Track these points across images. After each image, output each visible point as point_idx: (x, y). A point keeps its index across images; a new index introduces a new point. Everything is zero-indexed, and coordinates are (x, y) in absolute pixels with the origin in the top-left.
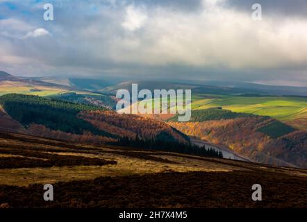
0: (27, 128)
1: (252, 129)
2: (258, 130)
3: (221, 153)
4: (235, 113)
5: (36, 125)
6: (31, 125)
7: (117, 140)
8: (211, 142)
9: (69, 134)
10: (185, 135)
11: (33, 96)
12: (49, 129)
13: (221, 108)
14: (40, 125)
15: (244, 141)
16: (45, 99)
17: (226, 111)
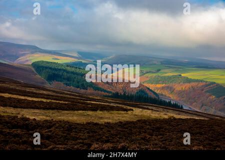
0: (51, 84)
1: (203, 90)
2: (207, 92)
3: (182, 106)
4: (191, 79)
5: (57, 82)
6: (53, 82)
7: (111, 94)
8: (173, 98)
9: (79, 89)
10: (156, 93)
11: (54, 63)
12: (65, 86)
13: (181, 75)
14: (60, 82)
15: (196, 99)
16: (62, 65)
17: (184, 77)
